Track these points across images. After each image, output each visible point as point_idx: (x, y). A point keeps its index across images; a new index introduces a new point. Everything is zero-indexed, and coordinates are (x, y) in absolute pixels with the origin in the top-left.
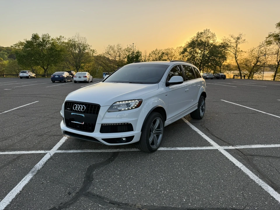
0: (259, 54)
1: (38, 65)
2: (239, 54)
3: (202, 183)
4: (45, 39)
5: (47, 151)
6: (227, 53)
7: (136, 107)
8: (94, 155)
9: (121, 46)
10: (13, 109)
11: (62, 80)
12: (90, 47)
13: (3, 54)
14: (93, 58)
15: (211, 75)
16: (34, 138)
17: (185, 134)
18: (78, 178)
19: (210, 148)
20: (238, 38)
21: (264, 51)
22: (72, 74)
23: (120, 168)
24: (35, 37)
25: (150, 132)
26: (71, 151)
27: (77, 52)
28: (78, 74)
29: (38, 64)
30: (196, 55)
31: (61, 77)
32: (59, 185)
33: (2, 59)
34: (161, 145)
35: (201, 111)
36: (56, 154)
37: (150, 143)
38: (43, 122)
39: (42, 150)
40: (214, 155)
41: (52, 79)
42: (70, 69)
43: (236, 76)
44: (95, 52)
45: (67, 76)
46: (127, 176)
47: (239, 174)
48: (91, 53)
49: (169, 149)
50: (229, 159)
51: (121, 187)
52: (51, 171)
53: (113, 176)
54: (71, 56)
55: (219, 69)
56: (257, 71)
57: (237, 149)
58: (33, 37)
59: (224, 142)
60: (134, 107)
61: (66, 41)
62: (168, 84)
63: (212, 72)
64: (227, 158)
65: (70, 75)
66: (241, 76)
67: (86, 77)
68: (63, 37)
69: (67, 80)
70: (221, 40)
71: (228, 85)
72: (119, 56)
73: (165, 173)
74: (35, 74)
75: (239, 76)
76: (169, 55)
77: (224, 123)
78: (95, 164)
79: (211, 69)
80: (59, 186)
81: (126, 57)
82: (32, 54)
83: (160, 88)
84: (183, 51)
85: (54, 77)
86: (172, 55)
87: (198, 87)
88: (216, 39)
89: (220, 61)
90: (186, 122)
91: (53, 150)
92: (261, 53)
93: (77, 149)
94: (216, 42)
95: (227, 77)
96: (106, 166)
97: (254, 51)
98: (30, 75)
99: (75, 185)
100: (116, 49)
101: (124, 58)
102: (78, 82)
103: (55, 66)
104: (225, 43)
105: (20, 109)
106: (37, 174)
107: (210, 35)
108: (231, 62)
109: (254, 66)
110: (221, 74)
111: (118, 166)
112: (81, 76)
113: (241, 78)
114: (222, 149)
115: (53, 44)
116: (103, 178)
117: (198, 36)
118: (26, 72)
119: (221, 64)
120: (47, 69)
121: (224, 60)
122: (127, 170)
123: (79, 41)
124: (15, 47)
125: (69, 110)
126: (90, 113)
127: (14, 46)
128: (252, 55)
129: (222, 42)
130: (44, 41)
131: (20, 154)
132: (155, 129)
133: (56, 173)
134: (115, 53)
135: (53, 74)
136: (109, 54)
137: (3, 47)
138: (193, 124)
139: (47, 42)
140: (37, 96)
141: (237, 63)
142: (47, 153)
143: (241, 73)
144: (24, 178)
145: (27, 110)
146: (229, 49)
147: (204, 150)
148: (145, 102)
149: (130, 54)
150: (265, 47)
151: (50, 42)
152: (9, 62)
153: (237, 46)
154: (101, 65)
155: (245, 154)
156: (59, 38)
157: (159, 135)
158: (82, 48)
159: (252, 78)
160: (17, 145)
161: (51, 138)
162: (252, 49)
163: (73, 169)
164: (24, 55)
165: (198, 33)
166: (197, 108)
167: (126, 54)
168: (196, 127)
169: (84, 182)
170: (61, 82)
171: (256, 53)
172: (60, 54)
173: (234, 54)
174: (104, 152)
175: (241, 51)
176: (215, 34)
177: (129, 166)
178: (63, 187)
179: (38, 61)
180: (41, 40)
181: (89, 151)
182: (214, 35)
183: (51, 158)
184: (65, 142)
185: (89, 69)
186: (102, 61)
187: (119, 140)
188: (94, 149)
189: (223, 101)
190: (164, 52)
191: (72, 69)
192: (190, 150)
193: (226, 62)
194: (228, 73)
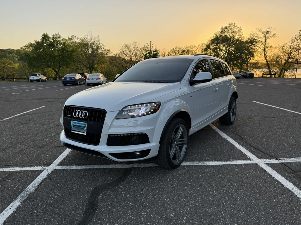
0: (291, 50)
1: (49, 68)
2: (269, 50)
3: (242, 213)
4: (55, 39)
5: (44, 168)
6: (254, 49)
7: (152, 113)
8: (101, 172)
9: (137, 45)
10: (15, 116)
11: (74, 82)
12: (104, 46)
13: (14, 57)
14: (108, 59)
15: (237, 74)
16: (32, 150)
17: (213, 144)
18: (78, 206)
19: (248, 161)
20: (268, 33)
21: (297, 45)
22: (85, 77)
23: (132, 191)
24: (45, 37)
25: (171, 143)
26: (74, 168)
27: (90, 52)
28: (91, 76)
29: (49, 66)
30: (220, 52)
31: (73, 79)
32: (52, 216)
33: (12, 62)
34: (185, 159)
35: (231, 115)
36: (55, 172)
37: (171, 158)
38: (47, 130)
39: (39, 166)
40: (254, 171)
41: (63, 81)
42: (83, 71)
43: (266, 74)
44: (110, 52)
45: (79, 78)
46: (142, 203)
47: (291, 199)
48: (106, 53)
49: (195, 164)
50: (274, 177)
51: (134, 220)
52: (45, 195)
53: (123, 203)
54: (84, 57)
55: (246, 68)
56: (288, 68)
57: (282, 163)
58: (43, 37)
59: (264, 153)
60: (150, 113)
61: (78, 41)
62: (192, 83)
63: (238, 70)
64: (271, 176)
65: (83, 77)
66: (271, 74)
67: (99, 79)
68: (75, 37)
69: (79, 82)
70: (248, 35)
71: (257, 84)
72: (136, 56)
73: (192, 199)
74: (46, 77)
75: (268, 74)
76: (190, 53)
77: (261, 129)
78: (101, 184)
79: (237, 67)
80: (53, 218)
81: (143, 57)
82: (42, 55)
83: (183, 88)
84: (205, 48)
85: (65, 79)
86: (193, 53)
87: (229, 86)
88: (242, 33)
89: (247, 58)
90: (214, 128)
91: (52, 166)
92: (294, 48)
93: (81, 165)
94: (243, 37)
95: (255, 76)
96: (115, 188)
97: (285, 46)
98: (40, 78)
99: (74, 216)
100: (132, 48)
101: (141, 58)
102: (91, 84)
103: (67, 68)
104: (252, 38)
105: (23, 115)
106: (27, 199)
107: (235, 30)
108: (259, 59)
109: (285, 63)
110: (248, 73)
111: (130, 188)
112: (94, 78)
113: (271, 76)
114: (262, 163)
115: (64, 44)
116: (110, 206)
117: (222, 31)
118: (36, 75)
119: (248, 62)
120: (58, 71)
121: (251, 57)
122: (142, 194)
123: (92, 40)
124: (25, 48)
125: (69, 117)
126: (94, 120)
127: (23, 48)
128: (283, 51)
129: (249, 37)
130: (54, 41)
131: (12, 171)
132: (177, 139)
133: (51, 198)
134: (131, 52)
135: (65, 76)
136: (125, 54)
137: (13, 50)
138: (222, 131)
139: (58, 42)
140: (45, 100)
141: (266, 60)
142: (44, 170)
143: (270, 72)
144: (10, 206)
145: (31, 116)
146: (257, 45)
147: (240, 164)
148: (164, 105)
149: (148, 52)
150: (298, 42)
151: (61, 42)
152: (20, 65)
153: (266, 41)
154: (116, 66)
155: (295, 170)
156: (70, 37)
157: (182, 147)
158: (95, 48)
159: (283, 76)
160: (11, 159)
161: (53, 151)
162: (284, 44)
163: (73, 192)
164: (33, 57)
165: (222, 27)
166: (227, 111)
167: (143, 53)
168: (227, 134)
169: (85, 212)
170: (73, 85)
171: (288, 49)
172: (72, 55)
173: (263, 50)
174: (115, 169)
175: (271, 46)
176: (241, 28)
177: (145, 187)
178: (57, 219)
179: (49, 63)
180: (52, 40)
181: (96, 167)
182: (240, 30)
183: (48, 177)
184: (68, 155)
185: (104, 70)
186: (117, 62)
187: (131, 155)
188: (102, 164)
189: (255, 102)
190: (184, 50)
191: (85, 71)
192: (222, 165)
193: (254, 59)
194: (256, 72)
